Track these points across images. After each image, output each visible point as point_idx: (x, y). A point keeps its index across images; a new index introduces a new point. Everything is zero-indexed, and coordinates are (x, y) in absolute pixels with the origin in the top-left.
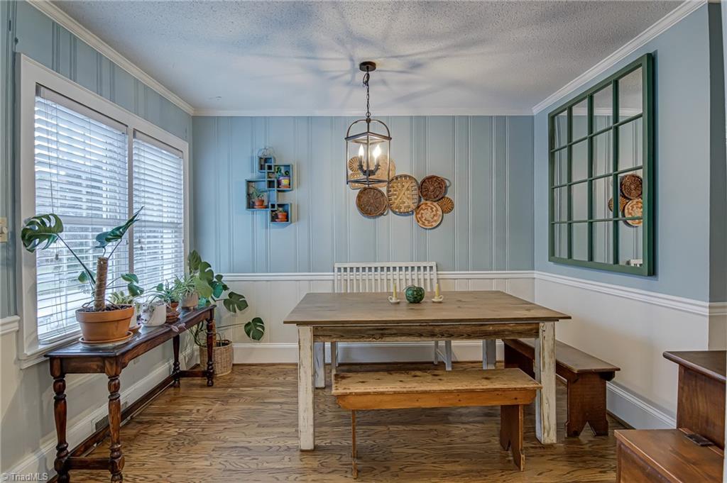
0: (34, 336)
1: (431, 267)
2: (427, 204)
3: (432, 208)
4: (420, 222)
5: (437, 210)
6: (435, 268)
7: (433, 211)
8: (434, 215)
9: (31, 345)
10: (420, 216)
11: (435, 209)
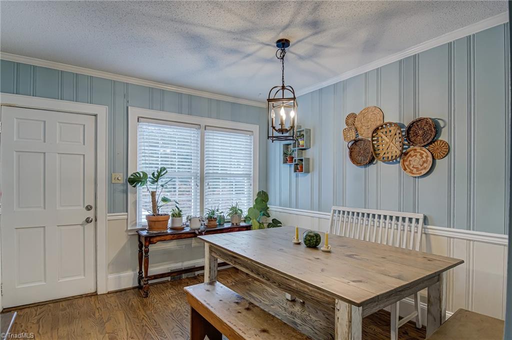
0: (134, 222)
1: (417, 220)
2: (416, 150)
3: (421, 155)
4: (408, 170)
5: (427, 157)
6: (421, 221)
7: (422, 157)
8: (424, 162)
9: (132, 226)
10: (407, 163)
11: (425, 155)
